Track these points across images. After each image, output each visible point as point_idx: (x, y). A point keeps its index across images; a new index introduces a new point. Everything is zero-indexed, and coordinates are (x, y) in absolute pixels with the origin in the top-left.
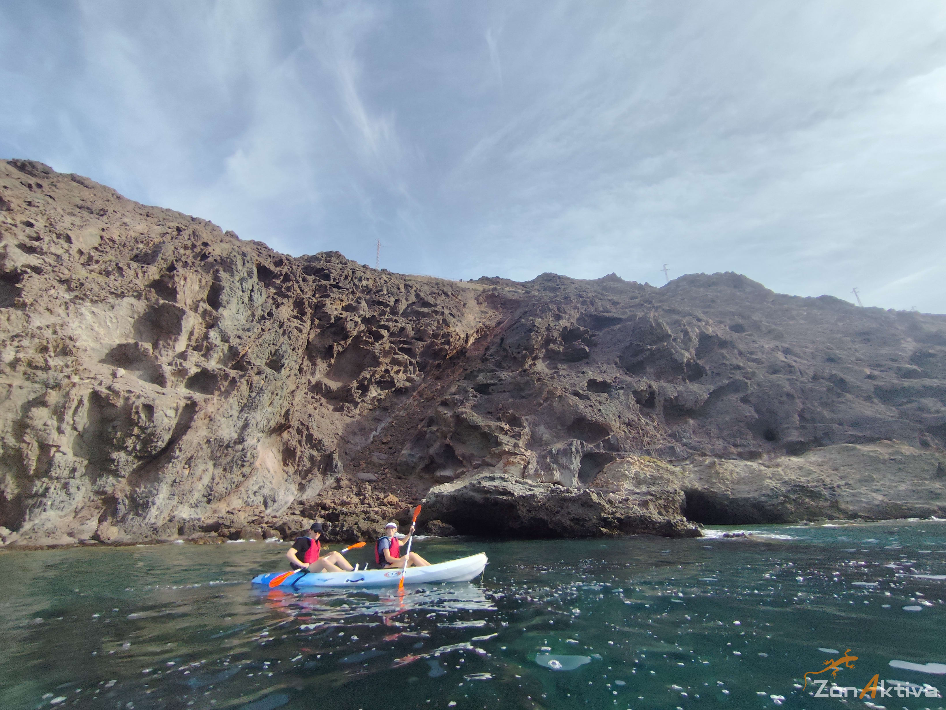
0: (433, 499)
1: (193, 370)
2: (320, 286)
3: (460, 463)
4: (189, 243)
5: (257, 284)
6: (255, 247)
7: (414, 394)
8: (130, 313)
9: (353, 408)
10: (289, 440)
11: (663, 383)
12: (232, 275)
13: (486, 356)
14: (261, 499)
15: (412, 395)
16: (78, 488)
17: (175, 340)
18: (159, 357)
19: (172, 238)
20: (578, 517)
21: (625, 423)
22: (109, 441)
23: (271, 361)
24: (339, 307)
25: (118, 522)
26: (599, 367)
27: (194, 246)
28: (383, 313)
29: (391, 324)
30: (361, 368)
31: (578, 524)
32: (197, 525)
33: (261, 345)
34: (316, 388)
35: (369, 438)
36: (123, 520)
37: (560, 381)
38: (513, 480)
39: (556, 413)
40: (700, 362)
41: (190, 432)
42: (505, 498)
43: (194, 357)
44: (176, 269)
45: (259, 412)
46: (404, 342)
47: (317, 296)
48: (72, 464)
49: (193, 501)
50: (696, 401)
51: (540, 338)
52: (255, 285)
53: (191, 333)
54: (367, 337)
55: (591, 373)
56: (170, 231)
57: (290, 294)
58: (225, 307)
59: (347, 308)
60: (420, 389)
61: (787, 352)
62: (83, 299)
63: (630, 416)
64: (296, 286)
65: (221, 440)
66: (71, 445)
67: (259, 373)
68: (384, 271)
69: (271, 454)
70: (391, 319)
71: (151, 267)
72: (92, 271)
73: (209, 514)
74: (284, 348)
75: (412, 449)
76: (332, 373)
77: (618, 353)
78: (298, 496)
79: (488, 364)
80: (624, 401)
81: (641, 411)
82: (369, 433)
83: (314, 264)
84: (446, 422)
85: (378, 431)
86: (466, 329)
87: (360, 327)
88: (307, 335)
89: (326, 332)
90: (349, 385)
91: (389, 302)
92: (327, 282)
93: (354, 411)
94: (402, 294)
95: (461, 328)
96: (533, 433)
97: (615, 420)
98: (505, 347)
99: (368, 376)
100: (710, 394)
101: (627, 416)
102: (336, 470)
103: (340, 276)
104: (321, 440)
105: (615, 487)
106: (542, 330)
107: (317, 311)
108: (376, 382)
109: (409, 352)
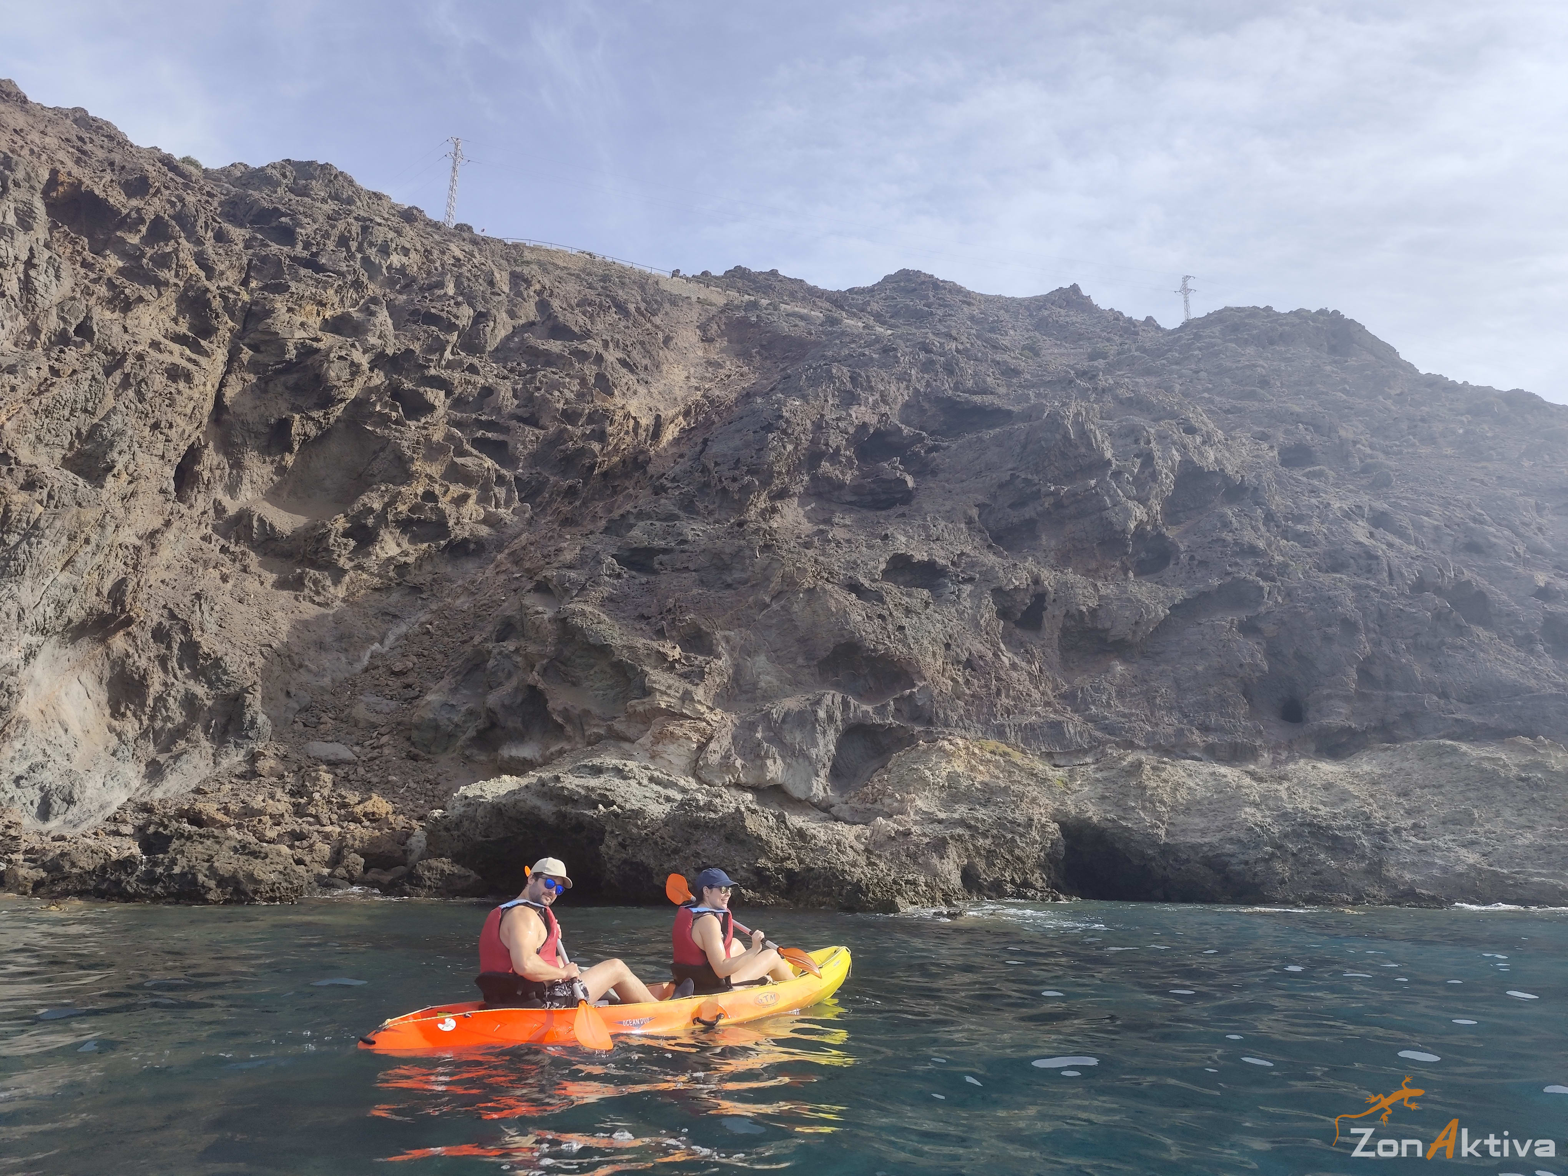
0: (460, 809)
2: (264, 259)
3: (557, 731)
7: (499, 557)
9: (328, 582)
10: (128, 655)
11: (1071, 576)
13: (663, 480)
14: (36, 796)
15: (493, 560)
21: (959, 662)
23: (80, 454)
24: (315, 322)
28: (438, 347)
29: (457, 376)
30: (362, 483)
33: (48, 412)
34: (237, 526)
35: (359, 659)
37: (823, 553)
39: (796, 627)
40: (1171, 533)
45: (28, 583)
46: (490, 426)
47: (253, 284)
50: (1137, 623)
51: (790, 447)
52: (41, 246)
54: (385, 405)
55: (903, 539)
57: (166, 274)
59: (338, 325)
61: (1379, 520)
63: (976, 646)
67: (30, 485)
68: (462, 228)
69: (76, 687)
70: (460, 363)
74: (116, 422)
75: (454, 691)
76: (286, 490)
77: (980, 497)
78: (141, 791)
79: (663, 501)
80: (970, 611)
81: (1007, 637)
82: (362, 647)
83: (256, 194)
84: (537, 632)
85: (387, 642)
86: (658, 405)
87: (370, 378)
88: (211, 390)
89: (271, 385)
90: (324, 525)
91: (457, 317)
92: (286, 249)
93: (332, 589)
94: (500, 298)
95: (645, 402)
96: (738, 670)
97: (934, 654)
98: (707, 462)
99: (377, 506)
100: (1174, 608)
101: (968, 645)
102: (250, 734)
103: (323, 236)
104: (221, 659)
105: (895, 804)
106: (801, 429)
107: (250, 326)
108: (397, 522)
109: (497, 450)
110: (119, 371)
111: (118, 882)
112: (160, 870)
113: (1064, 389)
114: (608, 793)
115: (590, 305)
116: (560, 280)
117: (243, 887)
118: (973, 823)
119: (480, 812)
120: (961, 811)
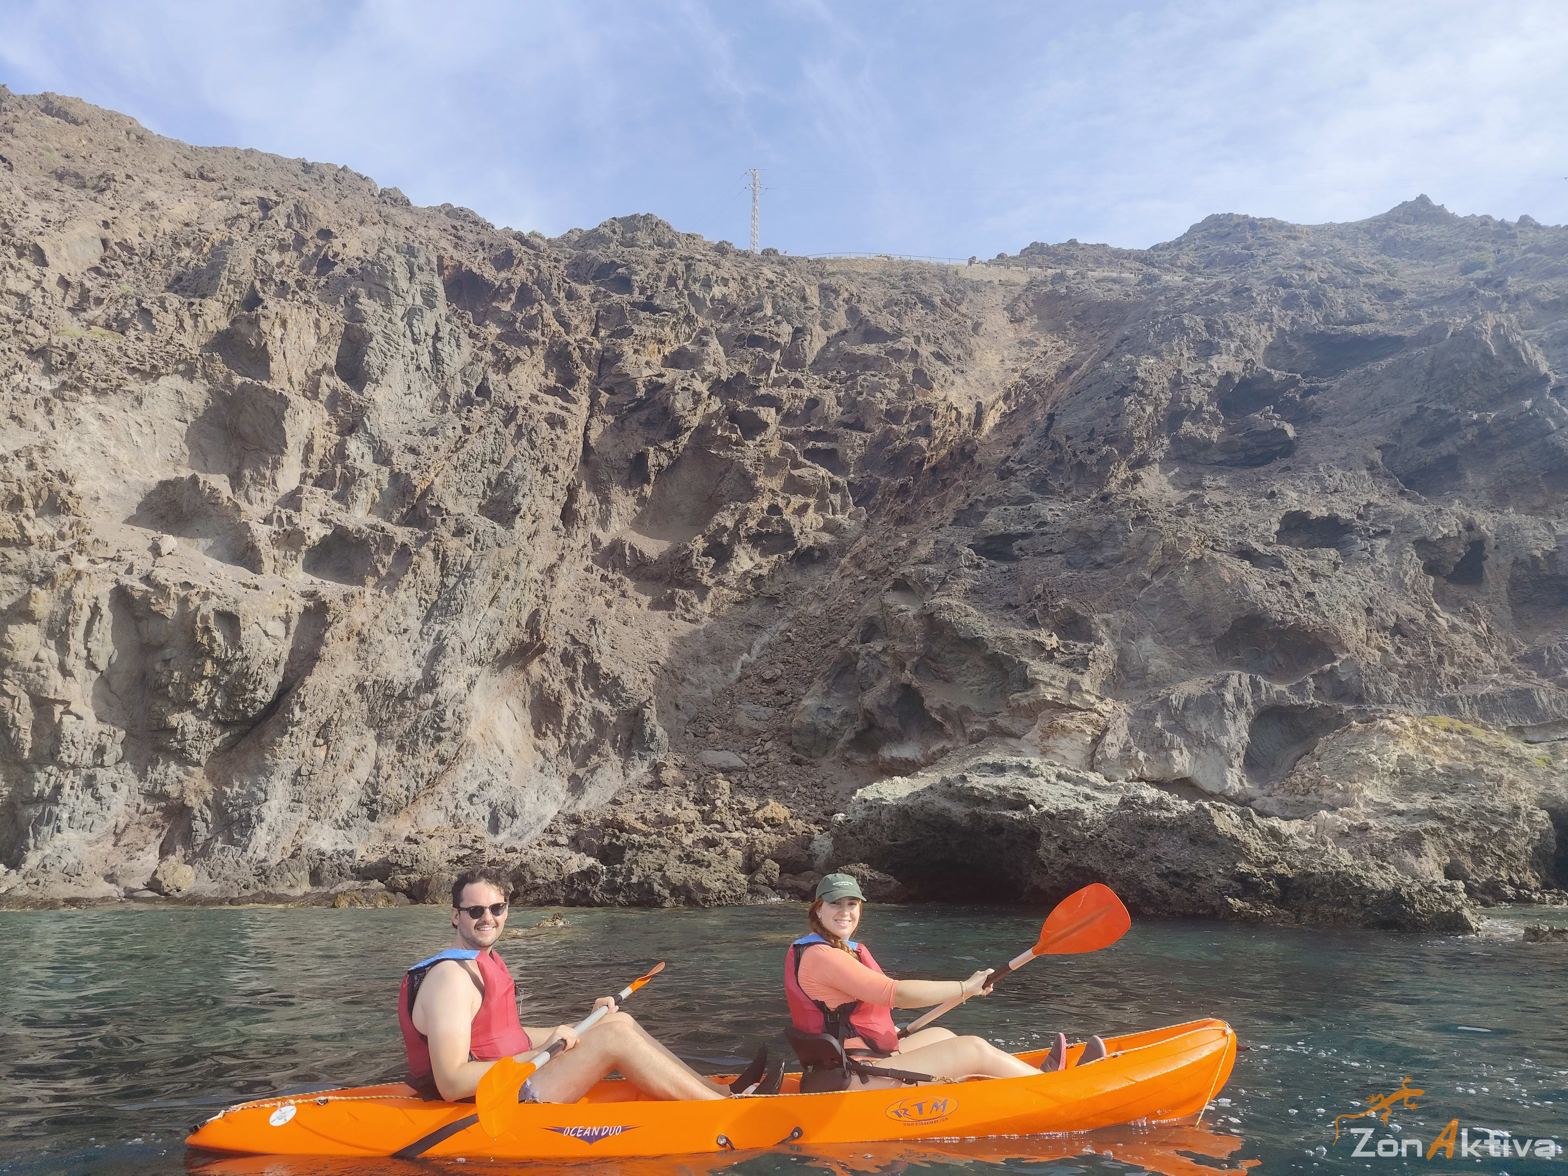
0: (861, 814)
1: (317, 532)
2: (609, 309)
3: (937, 729)
4: (288, 236)
5: (448, 320)
6: (448, 222)
7: (843, 561)
8: (176, 410)
9: (695, 600)
10: (544, 680)
12: (388, 306)
13: (1010, 463)
14: (486, 812)
15: (837, 565)
16: (114, 786)
17: (276, 465)
18: (244, 506)
19: (252, 226)
20: (1179, 870)
21: (1385, 628)
22: (159, 690)
23: (492, 501)
24: (657, 359)
25: (195, 856)
27: (300, 242)
28: (764, 366)
30: (714, 504)
31: (1178, 885)
32: (348, 865)
33: (464, 466)
34: (612, 556)
35: (732, 670)
36: (206, 852)
37: (1202, 520)
38: (1052, 773)
39: (1184, 603)
41: (320, 669)
42: (1018, 815)
43: (318, 502)
44: (261, 301)
45: (466, 620)
46: (819, 436)
47: (602, 333)
48: (96, 738)
49: (339, 814)
51: (1149, 409)
52: (442, 323)
53: (309, 448)
54: (725, 428)
55: (1294, 495)
56: (245, 209)
57: (535, 334)
58: (377, 381)
59: (676, 360)
62: (77, 389)
63: (1404, 608)
64: (549, 314)
65: (388, 685)
66: (89, 700)
67: (460, 532)
68: (768, 254)
69: (506, 712)
70: (786, 378)
71: (208, 301)
72: (90, 324)
73: (376, 840)
74: (518, 469)
75: (827, 694)
76: (648, 518)
77: (1380, 438)
78: (567, 804)
79: (1013, 484)
80: (1389, 569)
81: (1440, 595)
82: (733, 658)
83: (594, 253)
84: (903, 630)
85: (754, 652)
86: (977, 392)
87: (708, 405)
88: (580, 432)
89: (627, 423)
90: (686, 547)
91: (778, 336)
92: (626, 296)
93: (699, 606)
94: (813, 312)
95: (963, 391)
96: (1123, 655)
97: (1355, 621)
98: (1057, 437)
99: (730, 524)
101: (1393, 608)
102: (651, 746)
103: (655, 280)
104: (619, 677)
105: (1337, 795)
106: (1156, 388)
107: (604, 372)
108: (748, 537)
109: (828, 458)
110: (513, 424)
111: (585, 892)
112: (619, 880)
113: (1463, 303)
114: (1023, 792)
115: (896, 304)
116: (865, 285)
117: (693, 895)
118: (1445, 813)
119: (885, 815)
120: (1422, 800)
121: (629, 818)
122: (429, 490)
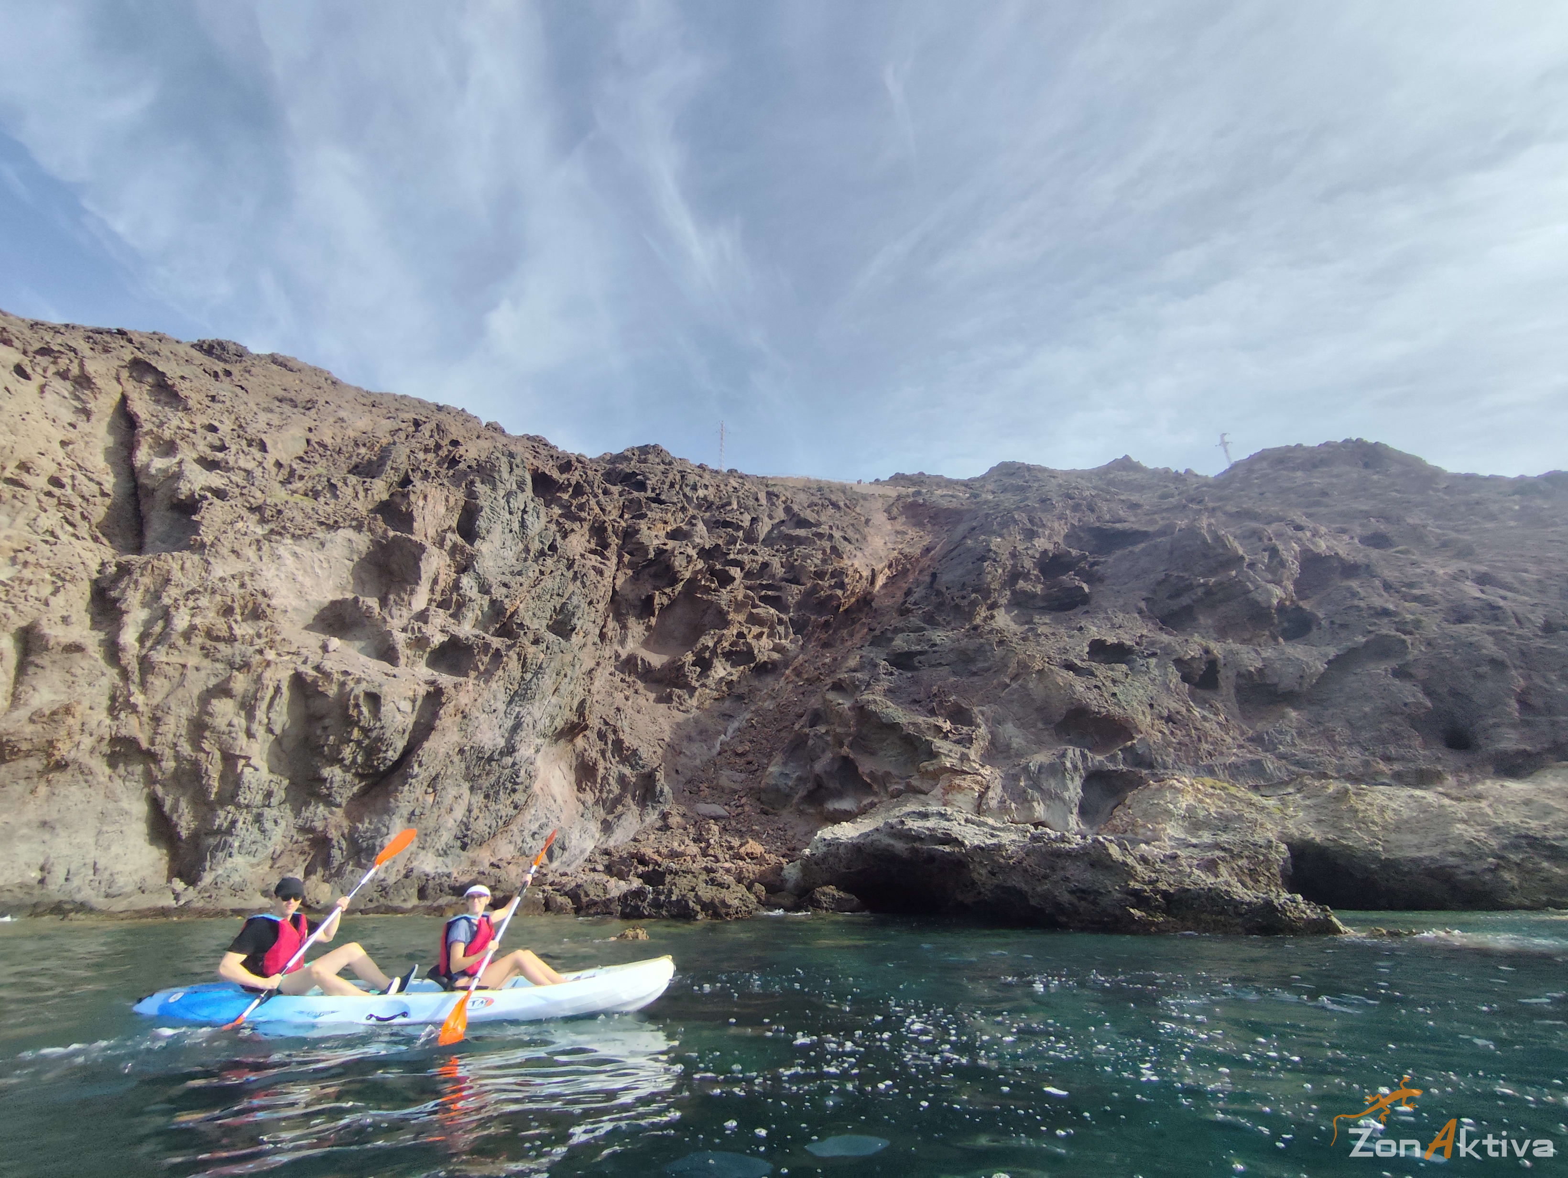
0: (823, 849)
1: (438, 639)
2: (631, 501)
3: (866, 788)
4: (431, 443)
5: (533, 500)
6: (530, 444)
7: (787, 672)
8: (346, 552)
9: (687, 697)
10: (585, 750)
11: (1232, 645)
12: (494, 489)
13: (907, 605)
14: (544, 846)
15: (783, 674)
16: (276, 822)
17: (412, 592)
18: (389, 619)
19: (408, 436)
20: (1084, 887)
21: (1162, 718)
22: (318, 750)
23: (556, 622)
24: (662, 534)
25: (331, 875)
26: (1109, 619)
27: (438, 447)
28: (733, 541)
30: (698, 631)
31: (1085, 899)
32: (446, 884)
33: (539, 597)
34: (629, 665)
35: (714, 746)
36: (339, 873)
37: (1039, 644)
38: (961, 818)
39: (1033, 700)
40: (1306, 605)
41: (434, 736)
42: (947, 849)
43: (440, 618)
44: (412, 482)
45: (537, 704)
46: (768, 587)
47: (626, 516)
48: (266, 785)
49: (440, 845)
50: (1302, 677)
51: (1000, 571)
52: (529, 502)
53: (435, 582)
54: (707, 580)
55: (1095, 629)
56: (403, 425)
57: (583, 515)
58: (484, 538)
59: (674, 535)
60: (796, 663)
61: (1484, 580)
62: (280, 534)
63: (1171, 704)
64: (593, 502)
65: (481, 750)
66: (265, 756)
67: (536, 642)
68: (731, 472)
69: (558, 773)
70: (747, 549)
71: (375, 481)
72: (294, 492)
73: (465, 866)
74: (575, 600)
75: (785, 764)
76: (654, 639)
77: (1143, 593)
78: (601, 841)
79: (911, 619)
80: (1160, 678)
82: (714, 738)
83: (621, 466)
84: (841, 718)
85: (729, 734)
86: (871, 562)
87: (696, 565)
88: (611, 580)
89: (641, 575)
90: (680, 660)
91: (742, 521)
92: (642, 493)
93: (689, 701)
94: (763, 508)
95: (862, 561)
96: (994, 735)
97: (1143, 712)
98: (939, 588)
99: (711, 644)
100: (1329, 662)
101: (1165, 704)
102: (661, 800)
103: (661, 484)
104: (637, 749)
106: (1004, 557)
107: (627, 541)
108: (723, 653)
109: (776, 602)
110: (572, 570)
112: (662, 897)
114: (947, 832)
115: (816, 505)
116: (795, 493)
117: (719, 909)
118: (1224, 845)
119: (842, 850)
121: (649, 852)
122: (515, 612)
